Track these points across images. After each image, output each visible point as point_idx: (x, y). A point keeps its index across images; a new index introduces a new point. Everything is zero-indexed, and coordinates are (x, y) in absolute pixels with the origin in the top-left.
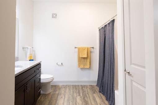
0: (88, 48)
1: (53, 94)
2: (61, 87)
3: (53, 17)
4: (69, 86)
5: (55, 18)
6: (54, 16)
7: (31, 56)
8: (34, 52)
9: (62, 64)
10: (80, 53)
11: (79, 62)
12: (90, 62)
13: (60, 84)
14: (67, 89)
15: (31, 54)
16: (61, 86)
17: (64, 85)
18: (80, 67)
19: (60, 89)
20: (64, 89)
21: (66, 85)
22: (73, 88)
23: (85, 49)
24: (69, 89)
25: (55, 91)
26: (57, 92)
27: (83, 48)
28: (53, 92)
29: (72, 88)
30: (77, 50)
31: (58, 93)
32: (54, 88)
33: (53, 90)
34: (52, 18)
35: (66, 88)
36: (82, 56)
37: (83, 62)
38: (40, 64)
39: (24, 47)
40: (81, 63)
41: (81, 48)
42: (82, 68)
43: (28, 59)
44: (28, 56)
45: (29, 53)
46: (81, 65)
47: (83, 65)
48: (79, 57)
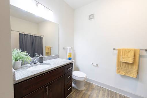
0: (135, 50)
1: (84, 93)
2: (95, 88)
4: (104, 90)
5: (92, 19)
6: (91, 17)
7: (71, 55)
9: (97, 65)
10: (121, 56)
11: (118, 67)
12: (138, 71)
13: (95, 84)
14: (101, 93)
15: (71, 53)
16: (95, 86)
17: (98, 86)
18: (120, 74)
19: (93, 89)
20: (97, 91)
21: (101, 87)
22: (108, 94)
23: (130, 51)
24: (103, 95)
25: (87, 90)
26: (89, 93)
27: (126, 50)
28: (86, 91)
29: (106, 93)
30: (116, 52)
31: (90, 95)
32: (88, 86)
33: (86, 88)
34: (89, 19)
35: (100, 90)
36: (124, 60)
37: (125, 68)
38: (72, 63)
39: (65, 47)
40: (121, 69)
41: (123, 49)
42: (122, 75)
43: (68, 57)
44: (68, 55)
45: (68, 53)
46: (122, 71)
47: (124, 72)
48: (119, 60)
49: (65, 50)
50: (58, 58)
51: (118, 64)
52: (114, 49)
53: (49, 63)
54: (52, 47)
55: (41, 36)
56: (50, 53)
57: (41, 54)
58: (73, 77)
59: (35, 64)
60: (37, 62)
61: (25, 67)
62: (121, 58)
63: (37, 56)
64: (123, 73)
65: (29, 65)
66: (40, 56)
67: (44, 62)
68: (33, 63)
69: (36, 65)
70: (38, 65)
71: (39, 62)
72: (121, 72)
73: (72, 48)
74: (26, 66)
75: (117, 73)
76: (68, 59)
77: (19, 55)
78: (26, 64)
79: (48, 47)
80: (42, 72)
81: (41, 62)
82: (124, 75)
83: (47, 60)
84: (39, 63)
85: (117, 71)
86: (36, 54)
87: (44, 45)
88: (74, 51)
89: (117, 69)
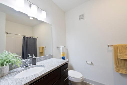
3: (80, 19)
5: (82, 19)
6: (81, 17)
7: (64, 54)
8: (67, 50)
9: (92, 63)
11: (116, 64)
15: (64, 52)
27: (122, 46)
36: (123, 57)
37: (124, 65)
38: (67, 63)
39: (58, 47)
40: (120, 66)
41: (119, 46)
42: (123, 74)
43: (61, 56)
44: (61, 54)
45: (61, 52)
46: (122, 69)
47: (124, 70)
48: (117, 58)
49: (58, 49)
50: (52, 58)
51: (116, 62)
52: (109, 46)
53: (43, 65)
54: (45, 47)
55: (35, 38)
56: (43, 53)
57: (34, 55)
58: (69, 79)
59: (26, 67)
60: (29, 64)
61: (14, 72)
62: (118, 55)
63: (29, 57)
64: (123, 72)
65: (20, 69)
66: (33, 58)
67: (38, 63)
68: (25, 66)
69: (28, 68)
70: (30, 68)
71: (31, 64)
72: (120, 70)
73: (65, 47)
74: (16, 71)
75: (116, 71)
76: (62, 58)
77: (6, 58)
78: (16, 68)
79: (41, 47)
80: (34, 80)
81: (34, 64)
82: (125, 74)
83: (40, 61)
84: (32, 66)
85: (116, 69)
86: (29, 55)
87: (38, 46)
88: (67, 49)
89: (116, 67)
